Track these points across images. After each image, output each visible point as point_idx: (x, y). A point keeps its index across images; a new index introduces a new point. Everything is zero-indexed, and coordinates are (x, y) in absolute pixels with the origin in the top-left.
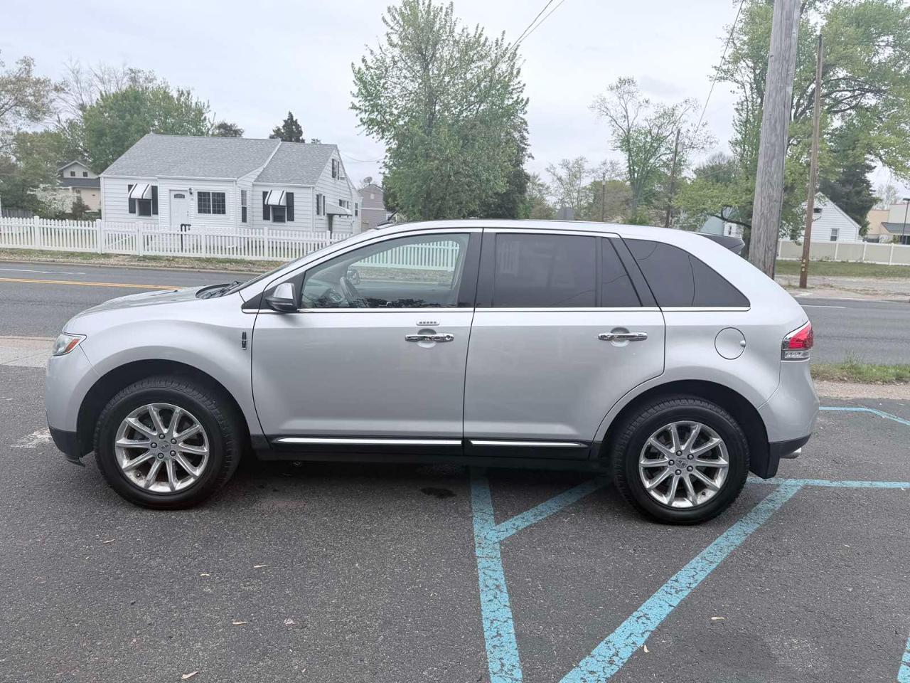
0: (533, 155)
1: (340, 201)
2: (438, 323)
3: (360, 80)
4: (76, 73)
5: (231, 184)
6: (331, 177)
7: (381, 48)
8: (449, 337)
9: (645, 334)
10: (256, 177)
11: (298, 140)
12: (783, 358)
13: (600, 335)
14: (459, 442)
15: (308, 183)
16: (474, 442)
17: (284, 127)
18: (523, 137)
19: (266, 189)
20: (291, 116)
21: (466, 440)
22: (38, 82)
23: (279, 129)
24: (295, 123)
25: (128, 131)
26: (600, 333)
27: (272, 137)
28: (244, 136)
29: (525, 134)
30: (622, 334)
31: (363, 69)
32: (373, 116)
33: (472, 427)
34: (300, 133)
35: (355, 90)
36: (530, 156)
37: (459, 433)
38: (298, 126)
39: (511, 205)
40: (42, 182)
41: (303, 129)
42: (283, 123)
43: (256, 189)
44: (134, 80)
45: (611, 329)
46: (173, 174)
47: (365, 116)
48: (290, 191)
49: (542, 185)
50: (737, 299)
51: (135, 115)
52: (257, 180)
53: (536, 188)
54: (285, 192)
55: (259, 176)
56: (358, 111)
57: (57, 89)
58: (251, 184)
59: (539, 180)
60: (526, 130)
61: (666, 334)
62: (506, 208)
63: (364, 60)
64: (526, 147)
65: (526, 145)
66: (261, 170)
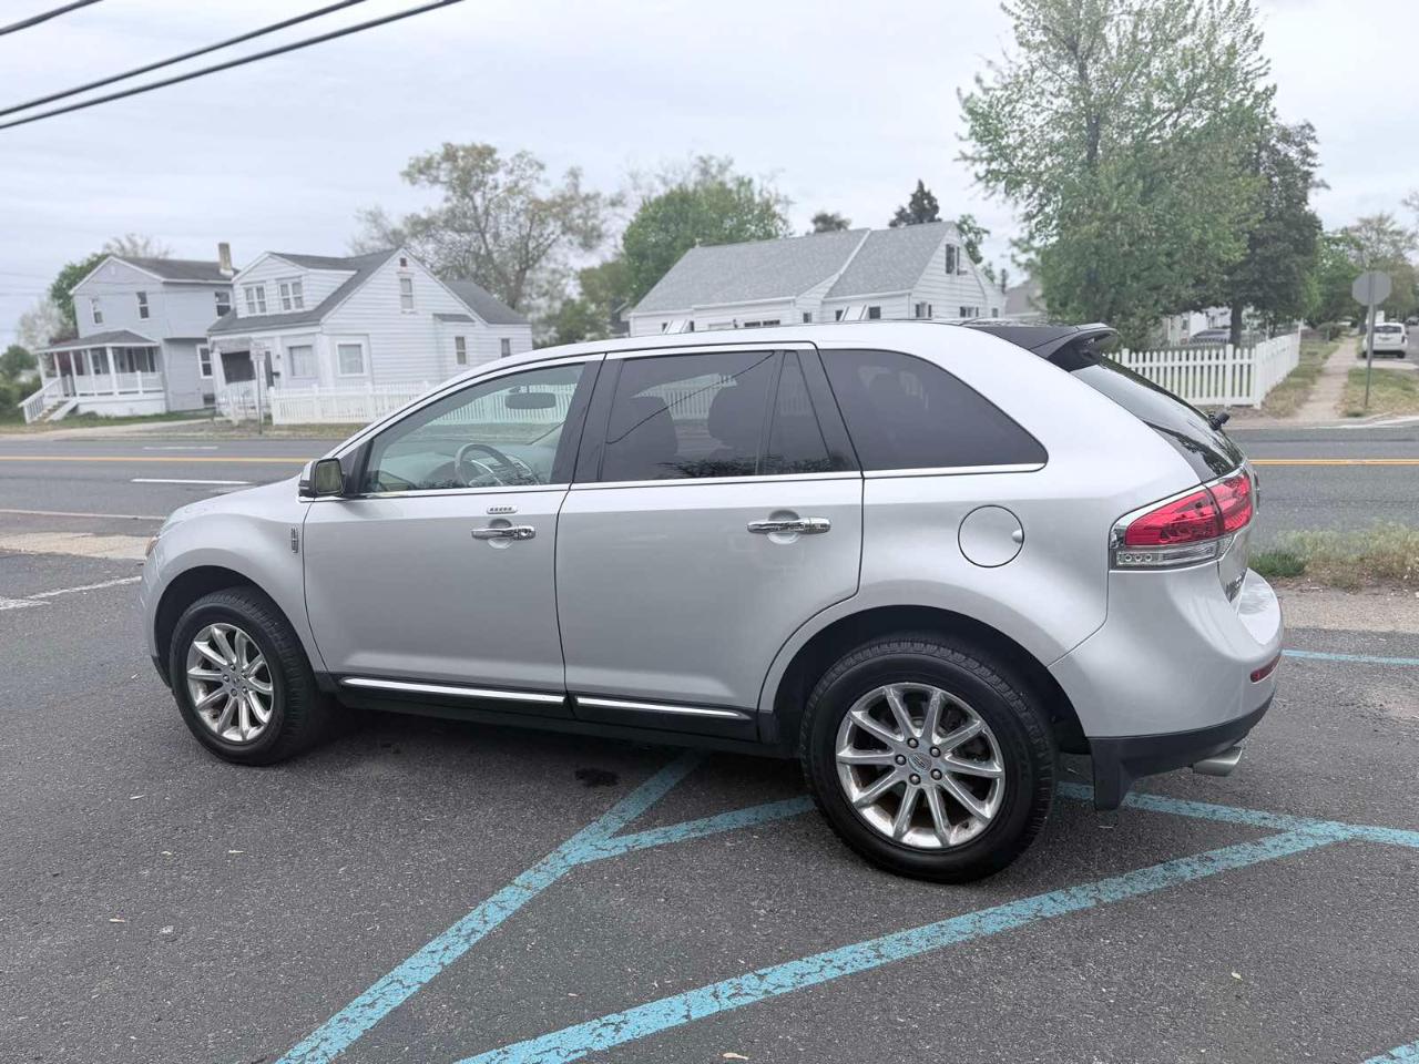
0: (1328, 182)
1: (962, 308)
2: (514, 508)
3: (971, 112)
4: (634, 176)
5: (786, 306)
6: (944, 272)
7: (1005, 54)
8: (526, 531)
9: (826, 522)
10: (827, 290)
11: (932, 220)
12: (1113, 565)
13: (751, 524)
14: (560, 699)
15: (902, 289)
16: (581, 700)
17: (911, 204)
18: (1307, 153)
19: (839, 308)
20: (921, 185)
21: (570, 696)
22: (587, 198)
23: (903, 210)
24: (928, 196)
25: (674, 249)
26: (751, 520)
27: (893, 224)
28: (851, 228)
29: (1312, 146)
30: (785, 522)
31: (979, 93)
32: (994, 166)
33: (578, 676)
34: (936, 209)
35: (965, 129)
36: (1323, 185)
37: (558, 684)
38: (931, 200)
39: (1280, 279)
40: (590, 331)
41: (939, 203)
42: (909, 199)
43: (828, 308)
44: (705, 172)
45: (769, 513)
46: (713, 302)
47: (981, 168)
48: (874, 304)
49: (1400, 233)
50: (1025, 449)
51: (681, 225)
52: (829, 294)
53: (1387, 239)
54: (867, 309)
55: (832, 289)
56: (968, 163)
57: (613, 204)
58: (819, 303)
59: (1394, 223)
60: (1313, 138)
61: (863, 518)
62: (1270, 285)
63: (978, 80)
64: (1311, 169)
65: (1310, 165)
66: (835, 278)
